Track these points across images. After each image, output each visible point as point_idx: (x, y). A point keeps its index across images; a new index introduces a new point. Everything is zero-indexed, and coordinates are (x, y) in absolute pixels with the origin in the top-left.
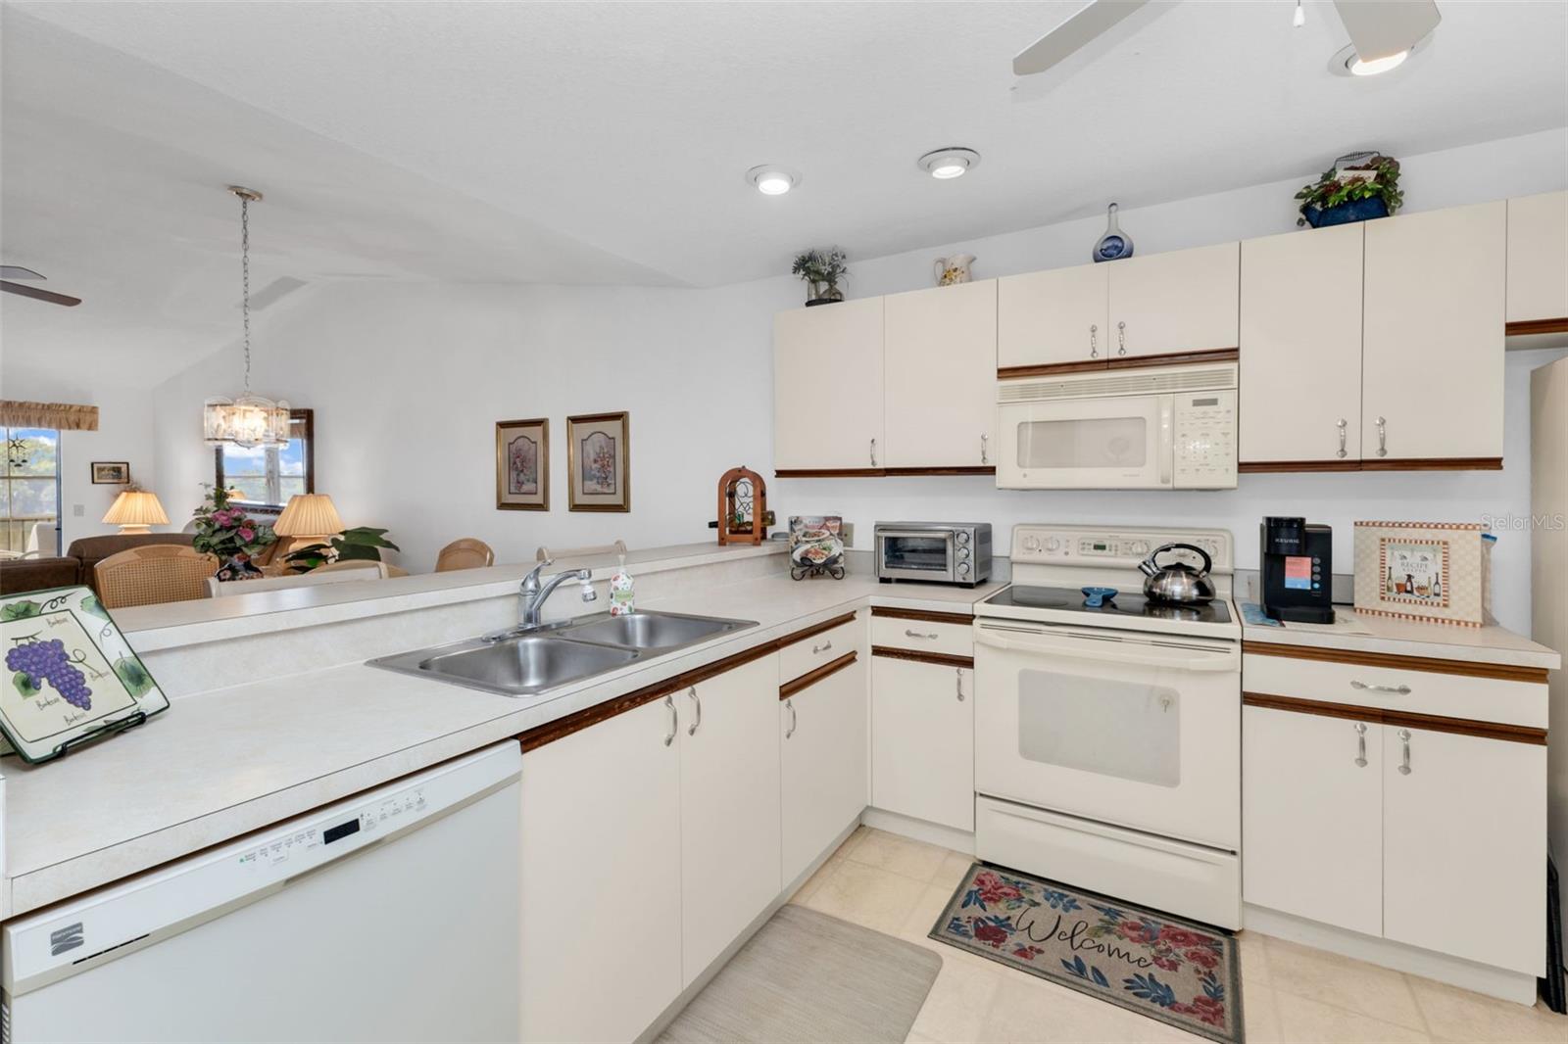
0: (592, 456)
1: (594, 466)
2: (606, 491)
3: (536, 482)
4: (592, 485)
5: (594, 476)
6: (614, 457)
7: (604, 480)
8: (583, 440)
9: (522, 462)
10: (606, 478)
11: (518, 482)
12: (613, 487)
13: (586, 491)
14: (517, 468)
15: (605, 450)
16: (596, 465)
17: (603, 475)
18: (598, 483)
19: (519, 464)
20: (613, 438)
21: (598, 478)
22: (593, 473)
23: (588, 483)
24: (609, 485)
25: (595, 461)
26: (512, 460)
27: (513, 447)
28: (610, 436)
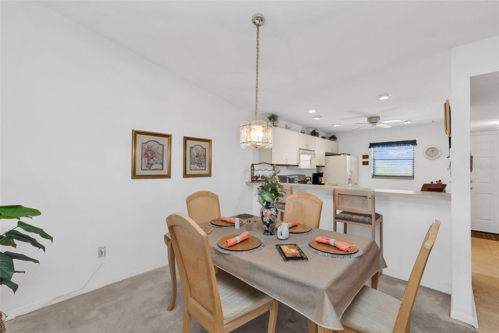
0: (195, 155)
1: (196, 159)
2: (201, 169)
3: (163, 165)
4: (195, 166)
5: (196, 163)
6: (205, 156)
7: (199, 164)
8: (191, 148)
9: (152, 154)
10: (201, 164)
11: (149, 164)
12: (204, 167)
13: (191, 169)
14: (148, 157)
15: (201, 153)
16: (197, 158)
17: (200, 163)
18: (198, 166)
19: (150, 155)
20: (205, 149)
21: (198, 163)
22: (195, 161)
23: (192, 166)
24: (202, 166)
25: (197, 157)
26: (144, 152)
27: (145, 146)
28: (204, 147)
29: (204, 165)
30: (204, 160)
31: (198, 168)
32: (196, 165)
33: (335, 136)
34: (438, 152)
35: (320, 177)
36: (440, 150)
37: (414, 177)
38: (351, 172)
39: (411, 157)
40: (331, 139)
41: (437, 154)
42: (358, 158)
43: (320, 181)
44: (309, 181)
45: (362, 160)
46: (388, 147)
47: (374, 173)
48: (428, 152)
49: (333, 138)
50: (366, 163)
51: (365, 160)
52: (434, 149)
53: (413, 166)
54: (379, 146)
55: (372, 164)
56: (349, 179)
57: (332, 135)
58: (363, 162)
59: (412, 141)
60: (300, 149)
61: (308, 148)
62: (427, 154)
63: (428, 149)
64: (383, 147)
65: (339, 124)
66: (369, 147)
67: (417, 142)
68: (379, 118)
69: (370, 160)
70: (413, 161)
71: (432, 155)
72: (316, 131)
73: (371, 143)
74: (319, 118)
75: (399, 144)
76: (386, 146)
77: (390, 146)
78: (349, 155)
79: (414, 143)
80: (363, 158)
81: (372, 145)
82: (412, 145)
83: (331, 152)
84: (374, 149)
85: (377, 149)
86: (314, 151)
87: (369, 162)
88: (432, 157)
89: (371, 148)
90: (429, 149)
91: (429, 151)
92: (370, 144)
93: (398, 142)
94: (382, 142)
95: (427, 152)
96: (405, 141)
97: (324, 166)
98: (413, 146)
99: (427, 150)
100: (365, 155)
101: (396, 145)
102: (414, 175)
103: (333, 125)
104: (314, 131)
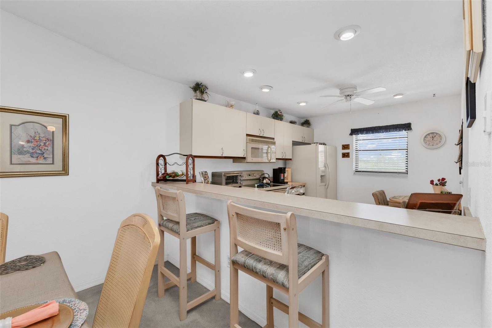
0: (26, 138)
1: (27, 145)
4: (23, 158)
5: (26, 152)
6: (52, 141)
7: (37, 155)
8: (13, 125)
10: (42, 154)
12: (50, 159)
15: (42, 136)
16: (29, 144)
17: (39, 152)
18: (33, 157)
20: (52, 129)
21: (33, 153)
22: (25, 150)
23: (18, 156)
24: (45, 158)
25: (29, 142)
28: (49, 127)
29: (51, 156)
30: (50, 148)
31: (33, 160)
32: (28, 155)
33: (308, 121)
34: (441, 139)
35: (282, 173)
36: (444, 137)
37: (407, 173)
38: (325, 167)
39: (404, 146)
40: (304, 125)
41: (440, 142)
42: (336, 148)
43: (282, 178)
44: (267, 179)
45: (341, 151)
46: (374, 133)
47: (356, 168)
48: (427, 139)
49: (306, 123)
50: (346, 155)
51: (346, 151)
52: (435, 134)
53: (407, 158)
54: (362, 132)
55: (354, 157)
56: (322, 176)
57: (305, 119)
58: (342, 153)
59: (405, 124)
60: (248, 135)
61: (263, 135)
62: (425, 141)
63: (427, 135)
64: (367, 134)
65: (306, 102)
66: (350, 135)
67: (412, 127)
68: (356, 88)
69: (352, 151)
70: (407, 152)
71: (432, 144)
72: (279, 113)
73: (353, 128)
74: (268, 89)
75: (388, 129)
76: (371, 132)
77: (376, 133)
78: (324, 144)
79: (407, 127)
80: (343, 149)
81: (354, 132)
82: (405, 130)
83: (301, 141)
84: (356, 137)
85: (361, 136)
86: (273, 139)
87: (350, 154)
88: (433, 145)
89: (352, 135)
90: (429, 134)
91: (429, 138)
92: (352, 130)
93: (387, 126)
94: (366, 127)
95: (425, 139)
96: (396, 125)
97: (291, 159)
98: (407, 132)
99: (425, 137)
100: (346, 145)
101: (383, 130)
102: (407, 171)
103: (299, 103)
104: (276, 112)
